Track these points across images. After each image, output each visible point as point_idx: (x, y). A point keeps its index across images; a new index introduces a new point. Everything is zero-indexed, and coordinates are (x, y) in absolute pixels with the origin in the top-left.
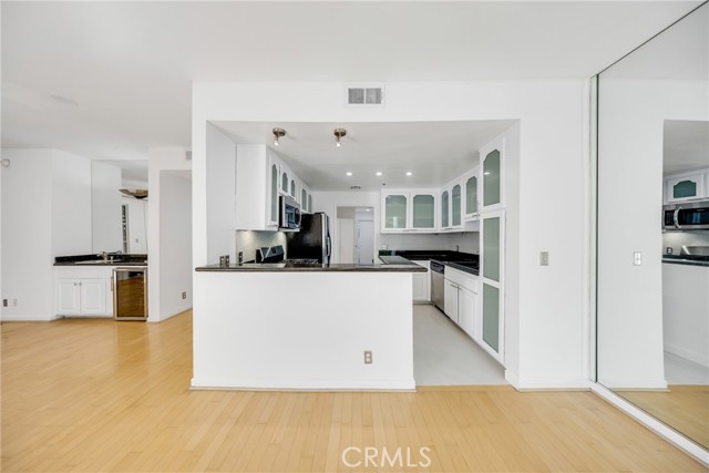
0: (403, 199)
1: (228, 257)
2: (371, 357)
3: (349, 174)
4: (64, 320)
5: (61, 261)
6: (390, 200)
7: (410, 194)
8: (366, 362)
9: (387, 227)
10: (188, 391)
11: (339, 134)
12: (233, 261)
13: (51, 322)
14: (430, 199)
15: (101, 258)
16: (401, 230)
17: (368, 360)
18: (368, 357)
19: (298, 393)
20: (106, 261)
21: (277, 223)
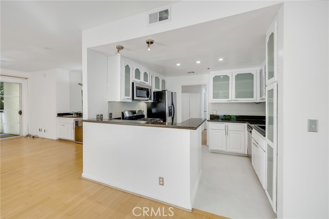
0: (226, 78)
1: (102, 115)
2: (163, 181)
3: (178, 65)
4: (60, 140)
5: (60, 115)
6: (216, 79)
7: (232, 73)
8: (160, 184)
9: (213, 98)
10: (81, 178)
11: (150, 43)
12: (106, 117)
13: (56, 140)
14: (250, 76)
15: (72, 114)
16: (224, 100)
17: (161, 183)
18: (161, 181)
19: (124, 192)
20: (74, 116)
21: (131, 97)
